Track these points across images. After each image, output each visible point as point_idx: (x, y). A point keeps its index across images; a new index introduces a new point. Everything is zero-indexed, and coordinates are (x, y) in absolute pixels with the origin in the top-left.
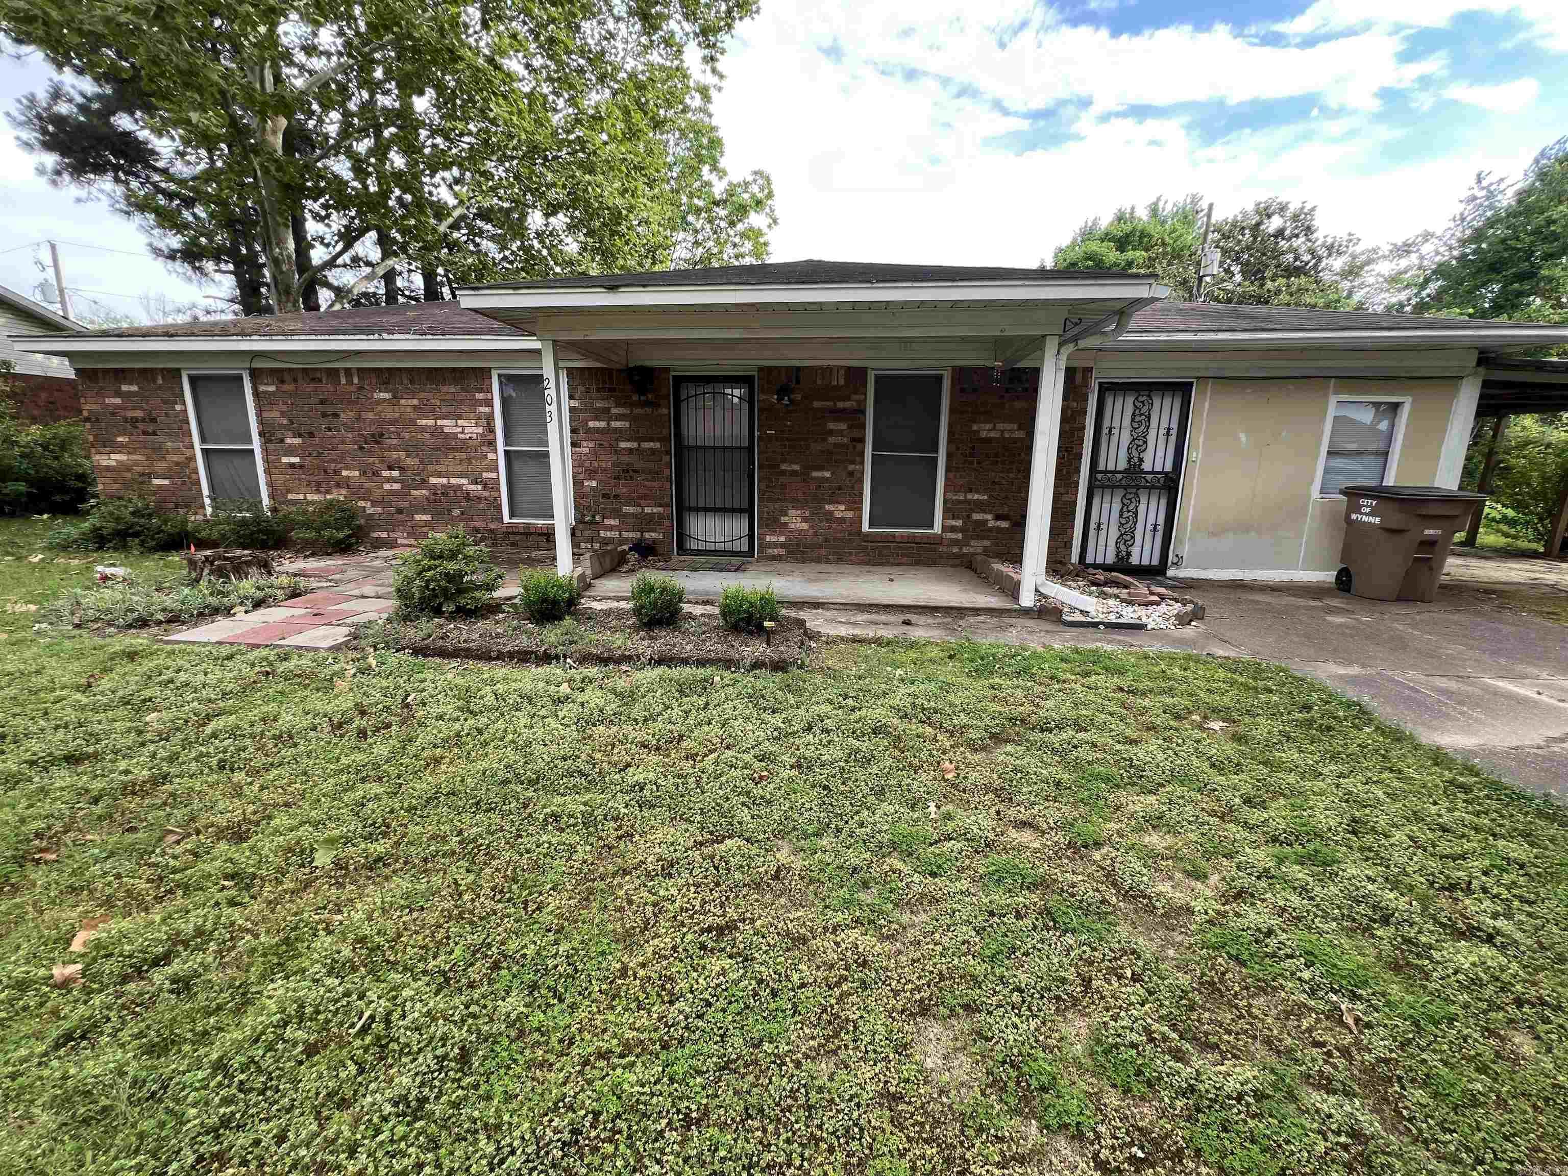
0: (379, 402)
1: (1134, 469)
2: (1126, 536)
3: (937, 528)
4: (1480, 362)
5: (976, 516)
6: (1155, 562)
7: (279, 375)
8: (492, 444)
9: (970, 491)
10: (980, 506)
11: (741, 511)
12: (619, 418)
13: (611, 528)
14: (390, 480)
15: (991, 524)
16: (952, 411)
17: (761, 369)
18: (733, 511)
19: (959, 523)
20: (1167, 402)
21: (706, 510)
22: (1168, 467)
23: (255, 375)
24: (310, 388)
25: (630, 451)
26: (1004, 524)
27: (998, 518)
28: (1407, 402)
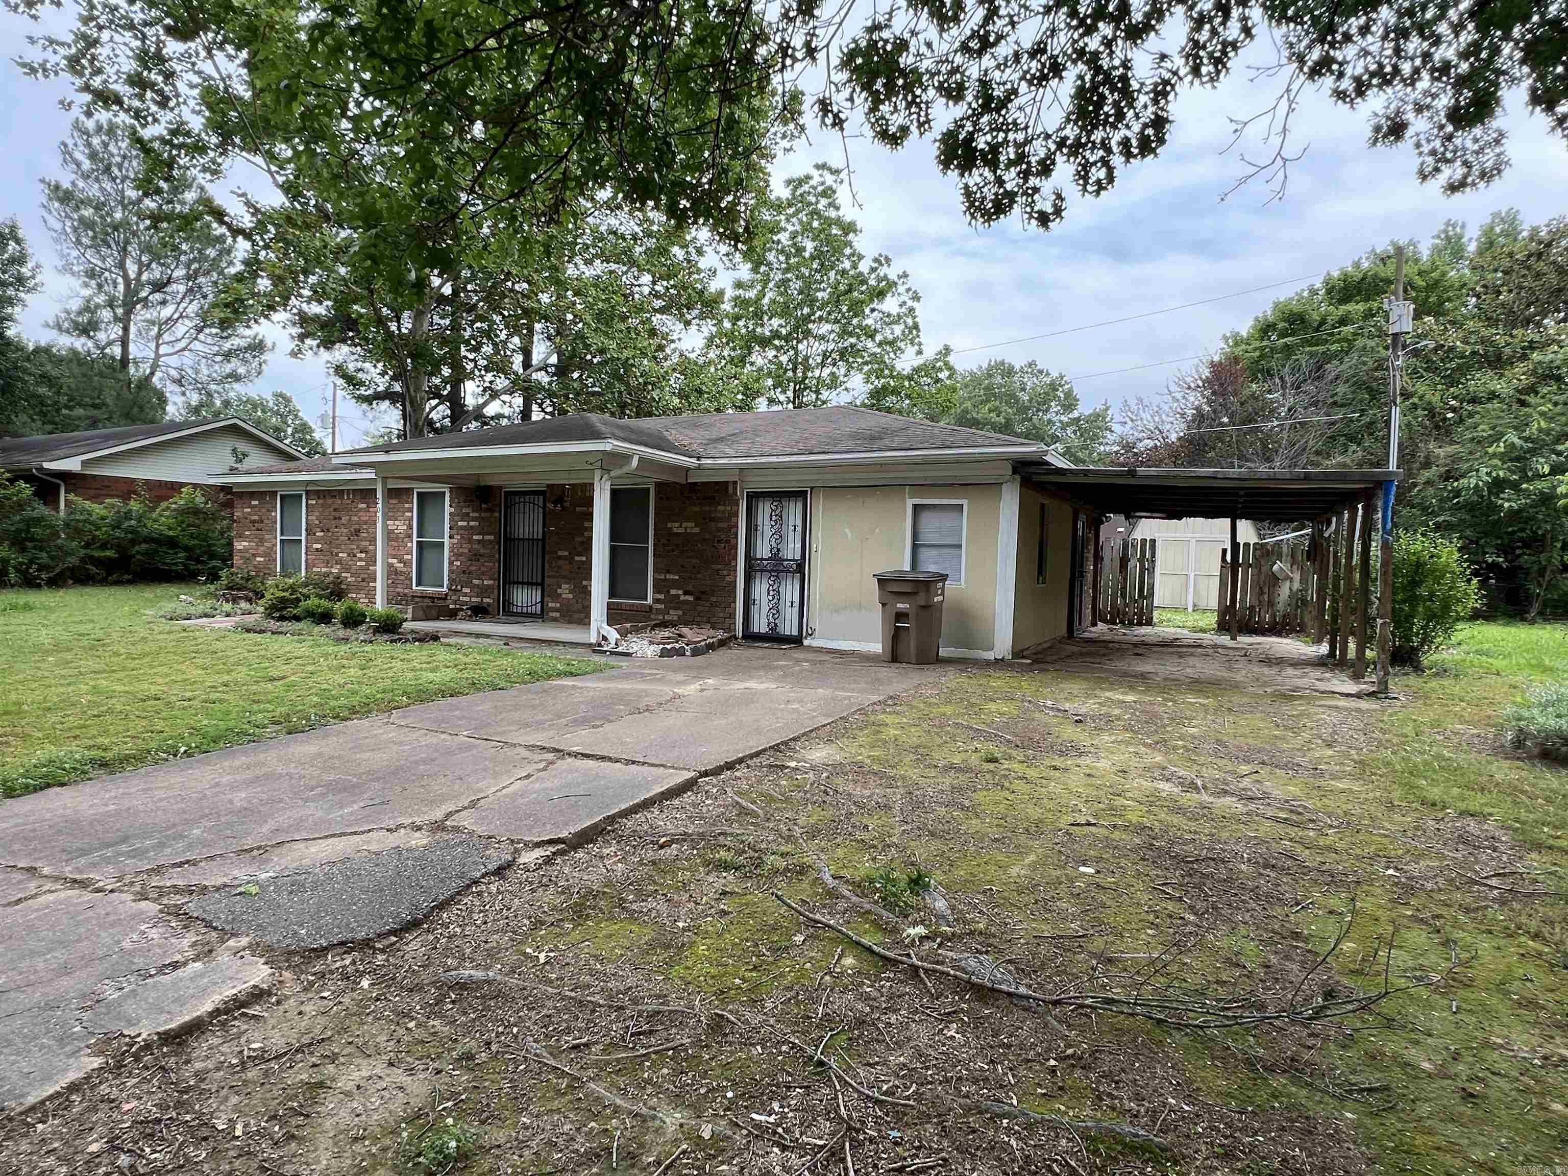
0: (360, 510)
1: (776, 558)
2: (776, 610)
3: (650, 601)
4: (1015, 471)
5: (673, 592)
6: (795, 632)
7: (319, 494)
8: (410, 536)
9: (668, 572)
10: (675, 584)
11: (537, 584)
12: (474, 519)
13: (466, 595)
14: (361, 559)
15: (682, 598)
16: (656, 514)
17: (548, 486)
18: (532, 584)
19: (662, 597)
20: (792, 505)
21: (523, 583)
22: (798, 557)
23: (307, 492)
24: (330, 501)
25: (479, 541)
26: (691, 598)
27: (686, 593)
28: (965, 502)
